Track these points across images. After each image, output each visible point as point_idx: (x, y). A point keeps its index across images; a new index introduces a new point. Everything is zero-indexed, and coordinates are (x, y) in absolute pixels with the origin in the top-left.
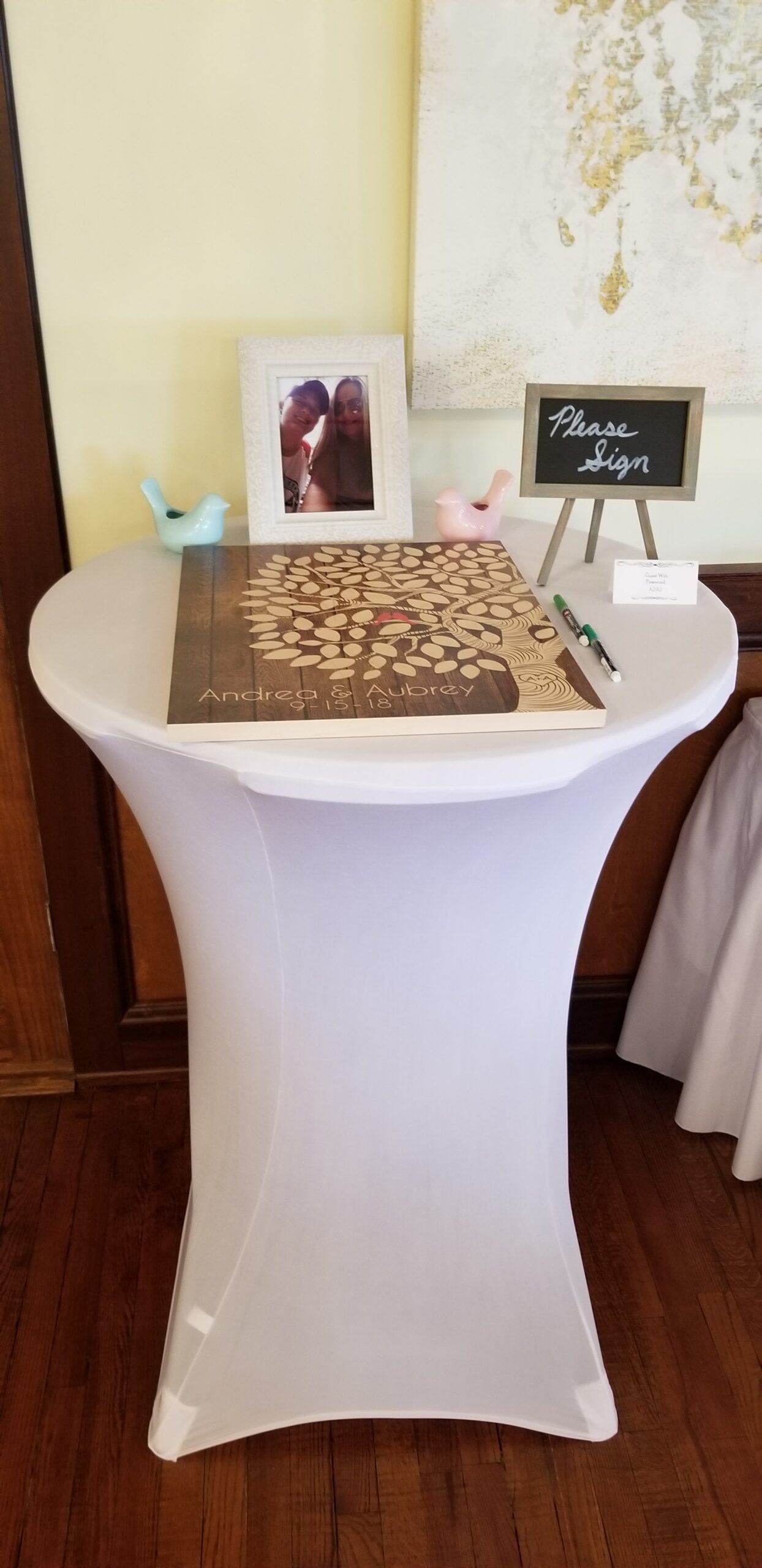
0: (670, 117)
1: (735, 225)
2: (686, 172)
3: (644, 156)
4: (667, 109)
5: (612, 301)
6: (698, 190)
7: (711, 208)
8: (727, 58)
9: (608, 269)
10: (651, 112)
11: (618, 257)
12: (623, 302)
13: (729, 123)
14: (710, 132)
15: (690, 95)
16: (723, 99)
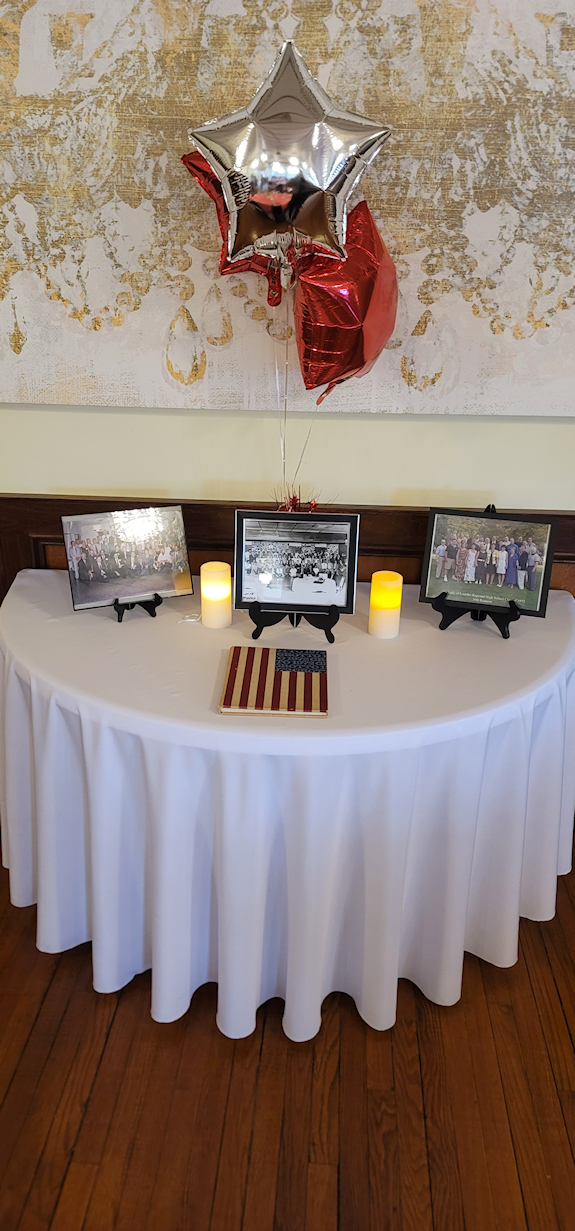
0: (29, 254)
1: (74, 309)
2: (43, 282)
3: (20, 272)
4: (26, 249)
5: (18, 348)
6: (51, 291)
7: (60, 301)
8: (53, 224)
9: (12, 330)
10: (18, 249)
11: (16, 324)
12: (23, 348)
13: (62, 256)
14: (52, 261)
15: (38, 242)
16: (55, 244)
